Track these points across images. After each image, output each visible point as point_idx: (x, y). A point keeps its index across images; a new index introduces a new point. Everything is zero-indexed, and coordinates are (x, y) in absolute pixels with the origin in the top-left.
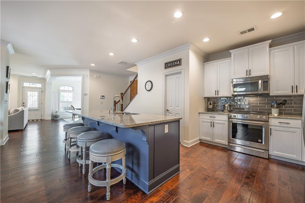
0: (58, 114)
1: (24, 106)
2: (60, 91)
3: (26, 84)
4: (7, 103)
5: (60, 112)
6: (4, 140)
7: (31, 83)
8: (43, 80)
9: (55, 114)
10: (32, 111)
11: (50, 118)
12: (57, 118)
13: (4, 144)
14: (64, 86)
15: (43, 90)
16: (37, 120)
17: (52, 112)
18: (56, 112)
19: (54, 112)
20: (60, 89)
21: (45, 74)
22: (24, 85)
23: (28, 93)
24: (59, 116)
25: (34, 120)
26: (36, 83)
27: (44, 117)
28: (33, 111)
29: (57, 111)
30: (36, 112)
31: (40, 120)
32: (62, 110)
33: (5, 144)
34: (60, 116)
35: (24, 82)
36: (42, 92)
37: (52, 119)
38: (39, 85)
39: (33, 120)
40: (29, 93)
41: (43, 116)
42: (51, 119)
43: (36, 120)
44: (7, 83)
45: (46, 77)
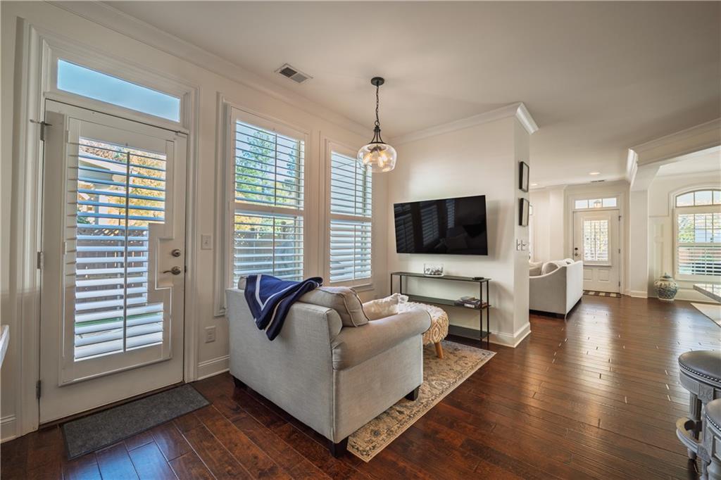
0: (673, 284)
1: (576, 255)
2: (677, 211)
3: (581, 204)
4: (524, 248)
5: (677, 277)
6: (515, 335)
7: (591, 199)
8: (621, 187)
9: (659, 283)
10: (594, 269)
11: (644, 294)
12: (668, 296)
13: (515, 346)
14: (694, 191)
15: (622, 214)
16: (608, 294)
17: (651, 277)
18: (665, 277)
19: (657, 276)
20: (678, 205)
21: (623, 165)
22: (577, 208)
23: (585, 224)
24: (675, 292)
25: (599, 292)
26: (602, 198)
27: (625, 288)
28: (597, 269)
29: (669, 274)
30: (604, 273)
31: (615, 295)
32: (684, 271)
33: (517, 347)
34: (679, 290)
35: (575, 200)
36: (620, 218)
37: (649, 298)
38: (611, 202)
39: (597, 293)
40: (587, 225)
41: (623, 283)
42: (646, 297)
43: (604, 294)
44: (521, 201)
45: (627, 175)
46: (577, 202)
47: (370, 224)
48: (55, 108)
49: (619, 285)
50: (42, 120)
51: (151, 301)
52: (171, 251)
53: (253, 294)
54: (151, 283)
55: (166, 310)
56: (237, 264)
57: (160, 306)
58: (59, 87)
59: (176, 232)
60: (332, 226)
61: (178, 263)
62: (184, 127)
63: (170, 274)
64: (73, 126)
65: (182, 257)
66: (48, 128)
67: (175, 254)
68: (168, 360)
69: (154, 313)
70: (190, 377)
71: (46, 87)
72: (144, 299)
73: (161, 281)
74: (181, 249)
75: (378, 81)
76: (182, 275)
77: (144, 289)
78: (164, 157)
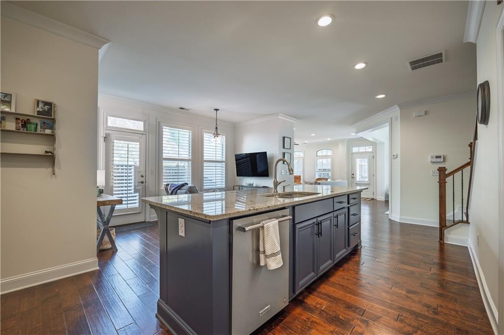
1: (353, 178)
3: (355, 150)
7: (367, 146)
11: (382, 197)
15: (374, 155)
17: (386, 189)
22: (353, 151)
23: (357, 161)
27: (376, 196)
31: (372, 200)
35: (353, 147)
36: (373, 157)
41: (375, 193)
42: (384, 200)
44: (284, 154)
46: (354, 148)
47: (224, 163)
48: (108, 132)
49: (374, 194)
50: (104, 136)
51: (135, 192)
52: (140, 175)
53: (167, 189)
54: (135, 186)
55: (139, 195)
56: (164, 180)
57: (138, 194)
58: (108, 125)
59: (142, 169)
60: (204, 165)
61: (143, 179)
62: (145, 132)
63: (140, 183)
64: (112, 137)
65: (144, 178)
66: (106, 138)
67: (142, 176)
68: (140, 213)
69: (135, 196)
70: (147, 220)
71: (105, 126)
72: (133, 191)
73: (138, 186)
74: (144, 175)
75: (217, 110)
76: (144, 184)
77: (133, 188)
78: (138, 143)
